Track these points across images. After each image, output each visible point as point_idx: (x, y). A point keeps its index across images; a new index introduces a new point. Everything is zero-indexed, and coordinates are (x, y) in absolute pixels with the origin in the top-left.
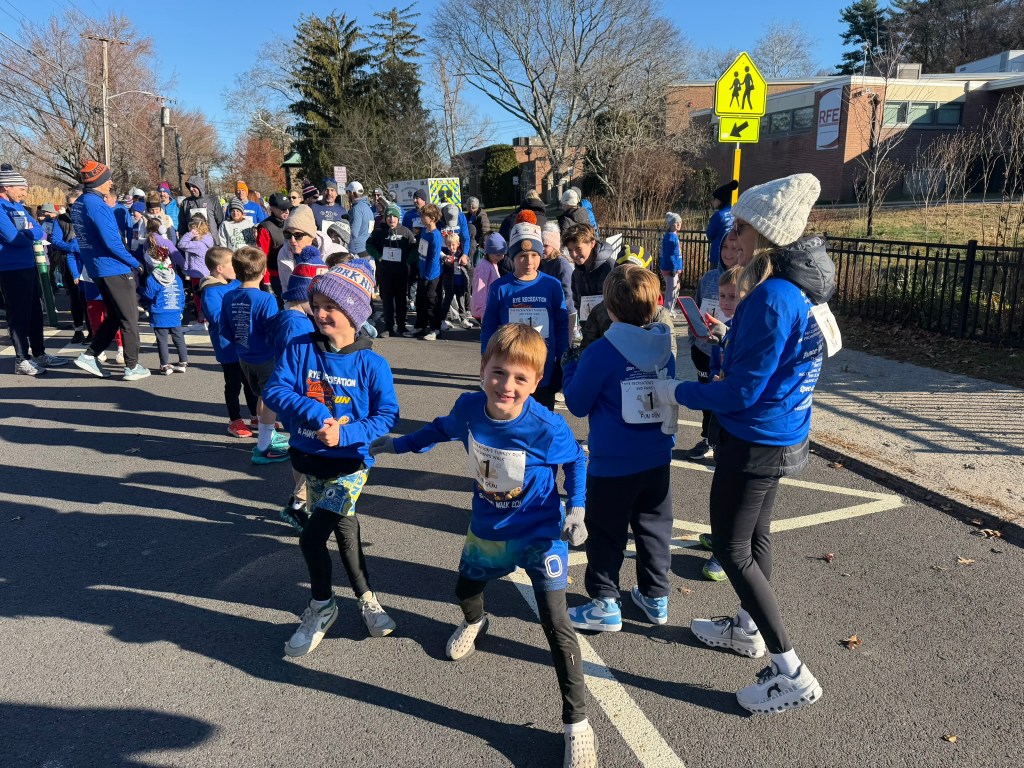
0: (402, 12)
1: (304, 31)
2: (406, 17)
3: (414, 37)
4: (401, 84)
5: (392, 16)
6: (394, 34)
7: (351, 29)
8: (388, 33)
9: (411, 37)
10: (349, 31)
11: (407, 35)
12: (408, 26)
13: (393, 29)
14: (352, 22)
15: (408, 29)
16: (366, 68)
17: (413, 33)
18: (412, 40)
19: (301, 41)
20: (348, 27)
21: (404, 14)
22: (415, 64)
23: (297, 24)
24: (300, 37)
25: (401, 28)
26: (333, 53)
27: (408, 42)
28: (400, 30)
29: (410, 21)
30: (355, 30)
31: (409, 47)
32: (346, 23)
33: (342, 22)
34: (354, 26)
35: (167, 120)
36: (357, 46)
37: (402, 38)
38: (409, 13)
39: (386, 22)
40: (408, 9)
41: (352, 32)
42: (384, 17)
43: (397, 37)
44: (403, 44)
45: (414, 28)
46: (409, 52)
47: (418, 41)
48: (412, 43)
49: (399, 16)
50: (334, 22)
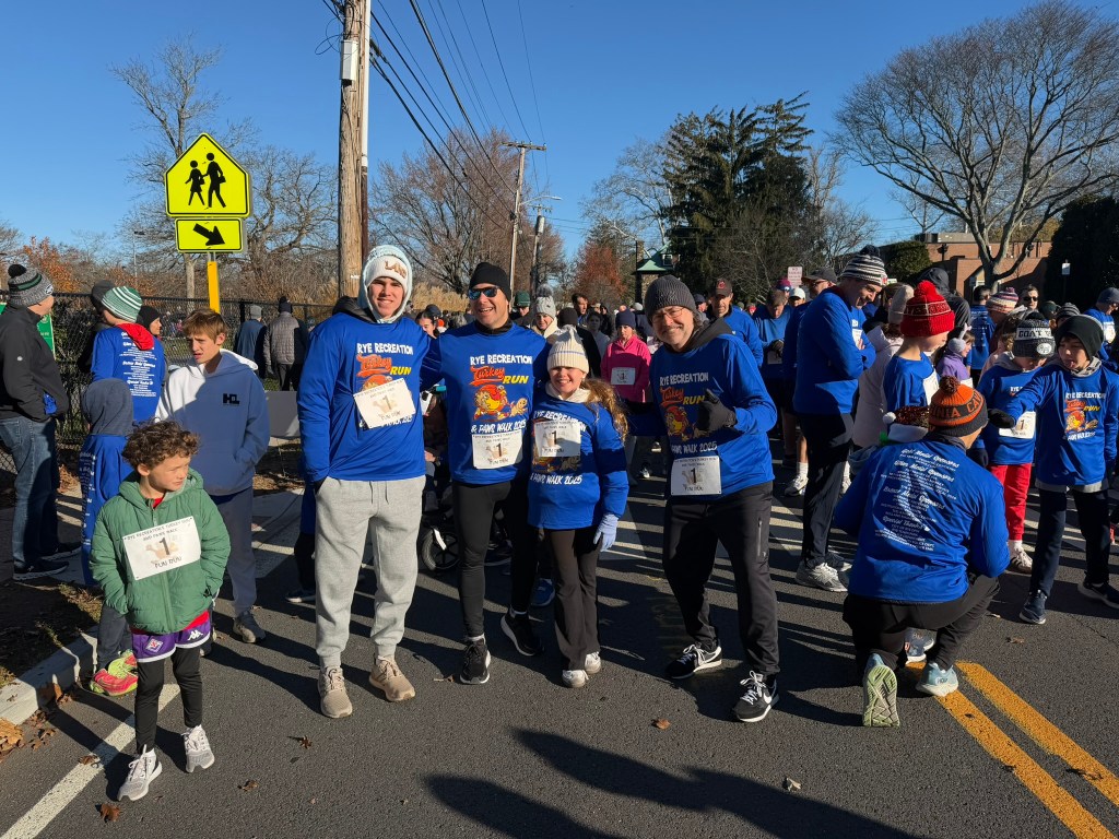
0: (787, 104)
1: (680, 132)
2: (791, 109)
3: (802, 129)
5: (777, 108)
6: (778, 127)
7: (749, 122)
8: (771, 127)
9: (796, 130)
10: (746, 126)
11: (792, 128)
13: (776, 122)
14: (752, 115)
15: (793, 122)
17: (800, 125)
18: (797, 133)
19: (675, 142)
21: (791, 106)
22: (798, 159)
24: (674, 137)
25: (786, 121)
26: (725, 150)
27: (791, 136)
28: (782, 124)
29: (796, 113)
31: (793, 141)
35: (542, 229)
37: (786, 131)
38: (796, 104)
39: (769, 115)
40: (795, 100)
41: (750, 126)
42: (766, 111)
43: (780, 130)
44: (786, 137)
45: (801, 119)
46: (793, 145)
47: (806, 133)
48: (797, 136)
49: (784, 108)
50: (732, 116)
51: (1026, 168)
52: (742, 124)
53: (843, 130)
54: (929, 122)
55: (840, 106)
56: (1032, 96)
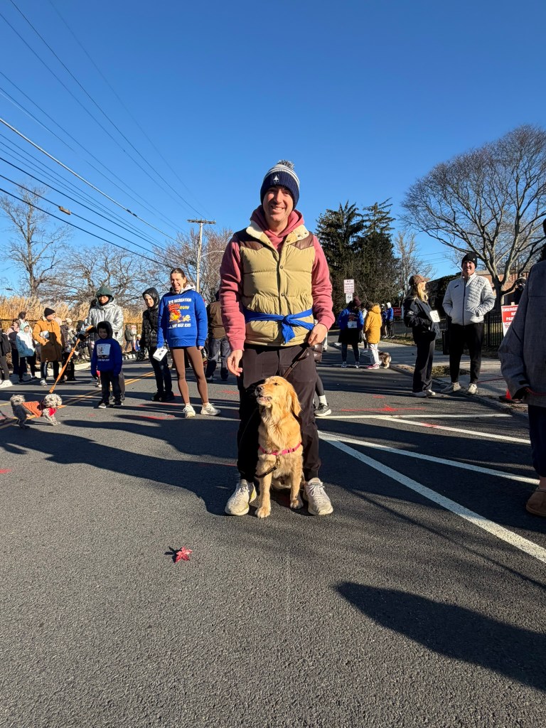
0: (380, 205)
1: (322, 223)
2: (382, 208)
3: (389, 218)
4: (380, 244)
5: (375, 208)
6: (376, 218)
7: (352, 210)
8: (372, 218)
9: (386, 219)
10: (350, 212)
11: (383, 218)
12: (383, 213)
13: (374, 215)
14: (353, 206)
15: (384, 215)
16: (360, 234)
17: (388, 216)
19: (320, 229)
20: (351, 208)
21: (382, 206)
22: (388, 234)
23: (318, 219)
24: (320, 227)
25: (380, 215)
26: (339, 226)
27: (384, 222)
28: (378, 216)
29: (386, 210)
30: (355, 210)
31: (385, 225)
32: (349, 207)
33: (346, 207)
34: (354, 208)
36: (354, 221)
37: (380, 220)
38: (385, 205)
39: (370, 212)
40: (385, 203)
41: (352, 212)
42: (369, 210)
43: (377, 220)
44: (380, 223)
45: (388, 213)
46: (384, 227)
47: (391, 220)
48: (386, 222)
49: (379, 207)
50: (341, 207)
51: (517, 227)
52: (348, 212)
53: (407, 212)
54: (458, 206)
55: (404, 198)
56: (517, 183)
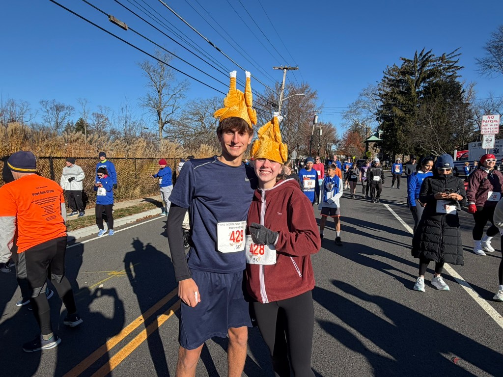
0: (448, 55)
1: (388, 74)
2: (450, 58)
3: (457, 67)
5: (442, 58)
7: (427, 57)
9: (453, 68)
10: (424, 59)
11: (450, 67)
12: (451, 62)
13: (441, 65)
14: (428, 53)
15: (451, 64)
17: (455, 65)
19: (385, 79)
20: (424, 56)
21: (450, 56)
24: (385, 77)
25: (447, 64)
26: (412, 74)
27: (450, 71)
28: (445, 66)
29: (453, 59)
30: (430, 57)
31: (451, 74)
32: (423, 55)
33: (421, 54)
34: (429, 55)
35: (316, 122)
36: (429, 67)
37: (447, 69)
38: (453, 55)
39: (437, 62)
40: (453, 53)
41: (427, 59)
43: (443, 69)
44: (447, 72)
45: (456, 62)
46: (451, 76)
47: (459, 69)
48: (453, 71)
49: (446, 57)
50: (416, 55)
52: (422, 59)
